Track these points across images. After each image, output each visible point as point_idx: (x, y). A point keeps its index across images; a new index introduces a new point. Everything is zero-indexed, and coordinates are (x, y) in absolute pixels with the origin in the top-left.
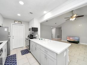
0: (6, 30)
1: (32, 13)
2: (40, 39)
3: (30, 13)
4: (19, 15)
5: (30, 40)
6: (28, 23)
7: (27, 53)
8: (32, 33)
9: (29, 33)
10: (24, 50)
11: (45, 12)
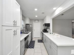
0: (31, 26)
1: (43, 13)
2: (50, 33)
3: (42, 13)
4: (36, 16)
5: (43, 33)
6: (43, 20)
7: (41, 42)
8: (46, 28)
9: (43, 28)
10: (40, 40)
11: (54, 9)
